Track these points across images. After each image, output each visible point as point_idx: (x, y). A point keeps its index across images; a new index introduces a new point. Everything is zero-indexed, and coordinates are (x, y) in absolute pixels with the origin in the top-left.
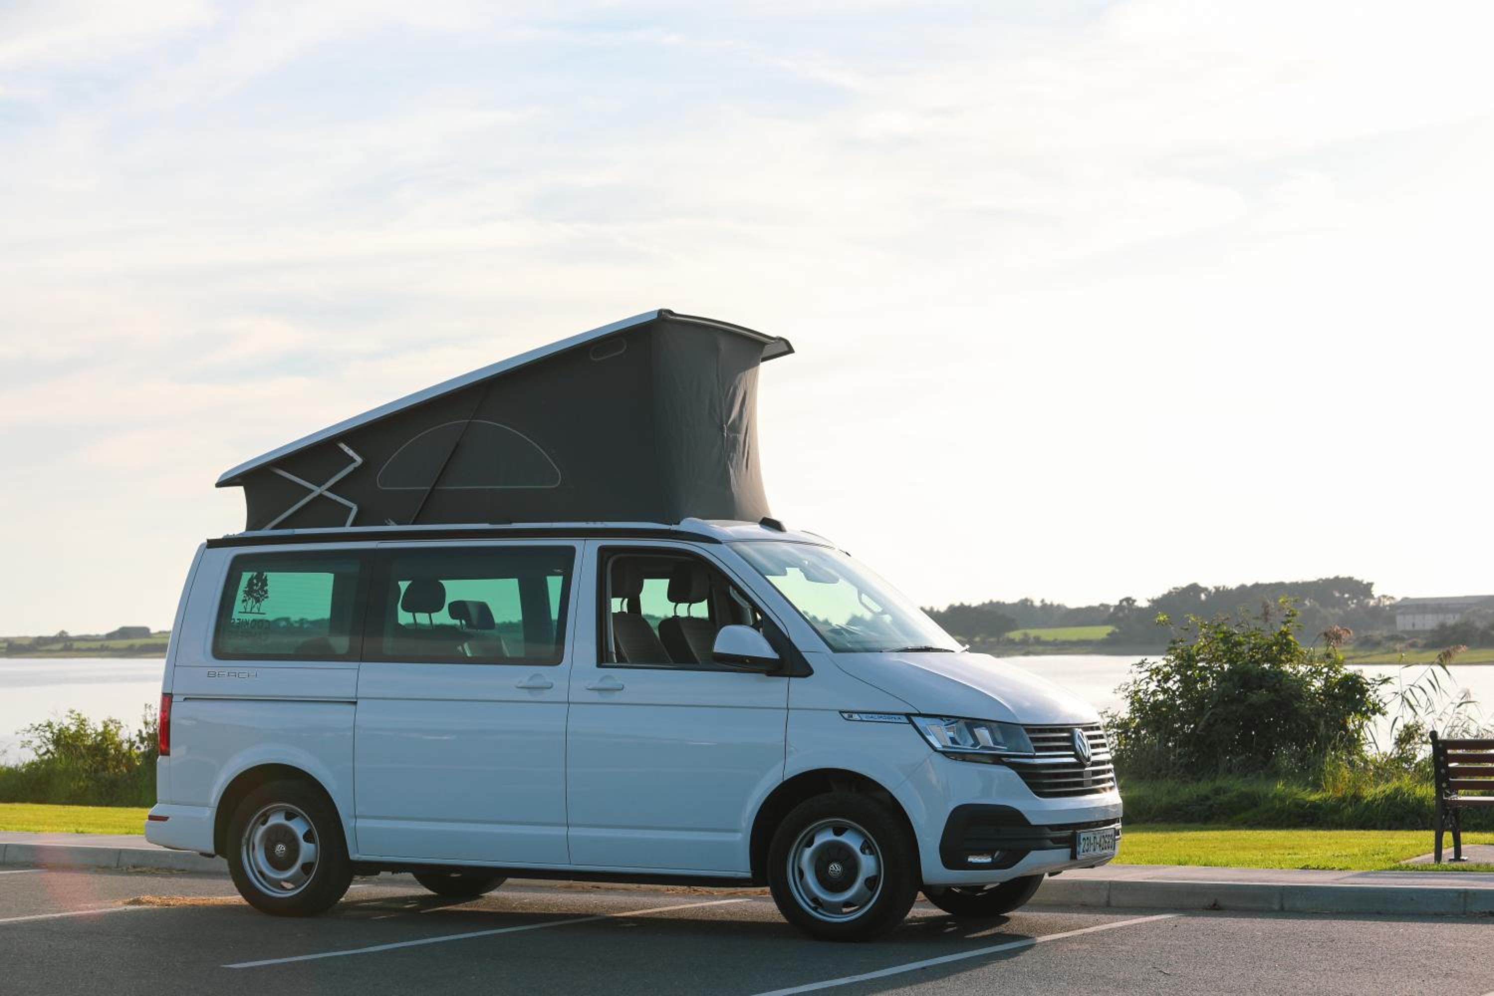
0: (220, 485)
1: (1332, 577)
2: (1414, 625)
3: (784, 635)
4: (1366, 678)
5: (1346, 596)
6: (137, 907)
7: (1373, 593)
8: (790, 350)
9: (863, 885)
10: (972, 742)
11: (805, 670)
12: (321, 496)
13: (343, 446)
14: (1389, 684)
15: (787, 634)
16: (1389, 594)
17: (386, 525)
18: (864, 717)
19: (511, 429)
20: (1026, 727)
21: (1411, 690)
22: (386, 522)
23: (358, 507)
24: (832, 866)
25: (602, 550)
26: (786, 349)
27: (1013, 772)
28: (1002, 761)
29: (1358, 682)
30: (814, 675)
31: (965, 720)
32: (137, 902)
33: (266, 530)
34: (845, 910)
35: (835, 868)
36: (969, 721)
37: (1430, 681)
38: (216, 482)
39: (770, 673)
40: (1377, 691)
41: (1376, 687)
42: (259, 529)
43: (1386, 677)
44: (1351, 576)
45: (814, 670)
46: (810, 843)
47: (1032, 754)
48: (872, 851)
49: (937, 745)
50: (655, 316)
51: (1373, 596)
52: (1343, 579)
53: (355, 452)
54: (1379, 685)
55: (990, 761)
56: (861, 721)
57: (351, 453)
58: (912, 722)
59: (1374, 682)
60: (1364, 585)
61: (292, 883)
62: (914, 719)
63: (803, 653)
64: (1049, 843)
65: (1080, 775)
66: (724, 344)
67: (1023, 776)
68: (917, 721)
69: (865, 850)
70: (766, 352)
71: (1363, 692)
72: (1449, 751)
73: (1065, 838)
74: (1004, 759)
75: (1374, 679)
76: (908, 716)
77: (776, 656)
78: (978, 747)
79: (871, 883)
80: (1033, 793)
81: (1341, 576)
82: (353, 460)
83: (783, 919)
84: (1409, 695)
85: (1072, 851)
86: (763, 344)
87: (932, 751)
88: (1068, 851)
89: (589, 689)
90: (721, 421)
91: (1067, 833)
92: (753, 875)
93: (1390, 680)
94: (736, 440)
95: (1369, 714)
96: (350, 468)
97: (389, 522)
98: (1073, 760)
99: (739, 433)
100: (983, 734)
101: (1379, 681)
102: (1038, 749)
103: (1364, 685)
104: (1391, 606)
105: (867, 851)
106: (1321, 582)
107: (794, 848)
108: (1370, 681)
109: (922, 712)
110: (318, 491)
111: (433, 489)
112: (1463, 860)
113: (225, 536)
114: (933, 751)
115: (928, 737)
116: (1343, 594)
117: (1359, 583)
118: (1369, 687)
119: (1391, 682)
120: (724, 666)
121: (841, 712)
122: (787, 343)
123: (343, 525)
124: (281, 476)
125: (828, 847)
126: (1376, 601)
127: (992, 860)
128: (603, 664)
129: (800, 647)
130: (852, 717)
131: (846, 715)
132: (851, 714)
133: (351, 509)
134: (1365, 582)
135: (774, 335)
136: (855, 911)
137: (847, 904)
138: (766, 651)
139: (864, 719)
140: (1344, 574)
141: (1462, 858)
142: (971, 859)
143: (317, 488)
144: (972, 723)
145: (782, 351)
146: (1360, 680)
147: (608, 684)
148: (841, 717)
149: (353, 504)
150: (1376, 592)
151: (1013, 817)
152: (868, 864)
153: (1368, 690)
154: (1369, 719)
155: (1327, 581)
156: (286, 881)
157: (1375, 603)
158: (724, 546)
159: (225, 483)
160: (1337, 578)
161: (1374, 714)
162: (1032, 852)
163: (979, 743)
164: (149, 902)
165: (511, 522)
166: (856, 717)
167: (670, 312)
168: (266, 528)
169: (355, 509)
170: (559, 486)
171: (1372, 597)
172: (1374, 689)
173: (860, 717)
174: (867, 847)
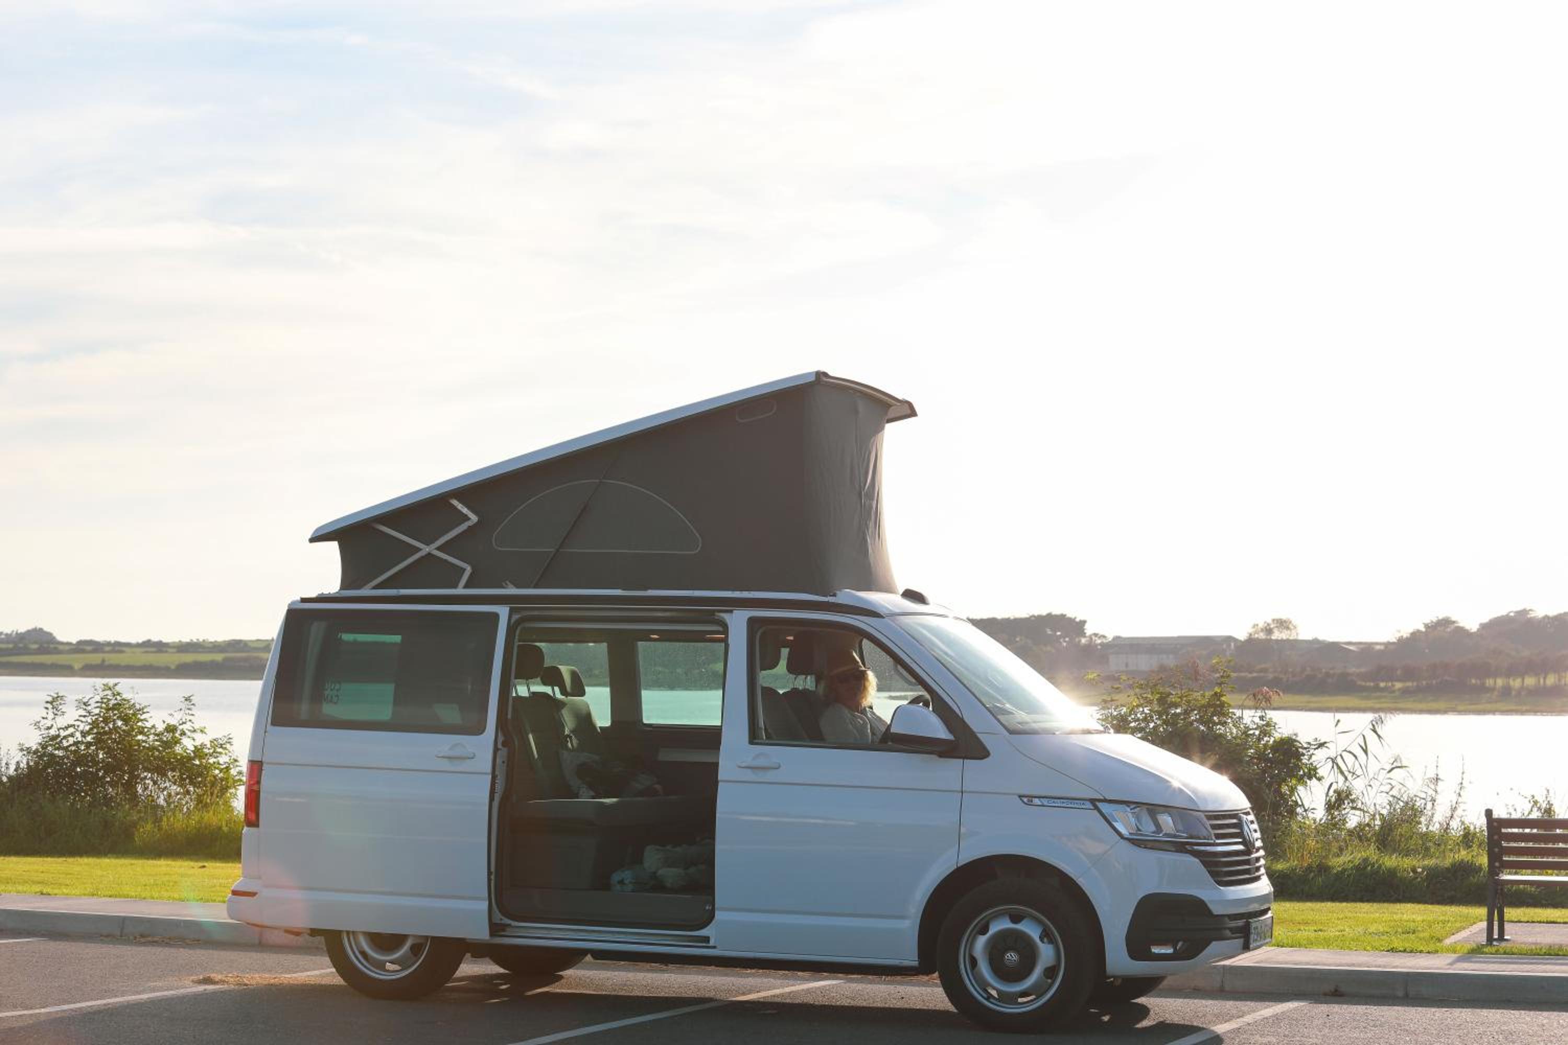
0: (312, 540)
1: (1044, 613)
2: (1127, 665)
3: (958, 716)
4: (1302, 742)
5: (1059, 633)
6: (210, 987)
7: (1086, 631)
8: (912, 413)
9: (1042, 975)
10: (1153, 828)
11: (980, 752)
12: (429, 554)
13: (455, 502)
14: (1324, 749)
15: (960, 714)
16: (1101, 633)
17: (503, 587)
18: (1045, 802)
19: (645, 491)
20: (1207, 814)
21: (1341, 755)
22: (504, 585)
23: (473, 568)
24: (1008, 954)
25: (752, 622)
26: (909, 412)
27: (1197, 860)
28: (1186, 849)
29: (1294, 746)
30: (990, 757)
31: (1147, 806)
32: (208, 981)
33: (366, 589)
34: (1020, 1000)
35: (1012, 957)
36: (1150, 807)
37: (1361, 746)
38: (309, 537)
39: (942, 755)
40: (1313, 756)
41: (1312, 751)
42: (359, 587)
43: (1322, 741)
44: (1064, 613)
45: (991, 752)
46: (984, 931)
47: (1212, 841)
48: (1051, 940)
49: (1124, 831)
50: (813, 379)
51: (1085, 633)
52: (1056, 616)
53: (468, 509)
54: (1315, 749)
55: (1173, 849)
56: (1043, 806)
57: (465, 510)
58: (1097, 808)
59: (1309, 746)
60: (1077, 623)
61: (400, 965)
62: (1099, 805)
63: (978, 735)
64: (1228, 933)
65: (1247, 862)
66: (861, 406)
67: (1205, 864)
68: (1104, 807)
69: (1043, 938)
70: (891, 413)
71: (1298, 756)
72: (1504, 830)
73: (1238, 927)
74: (1188, 847)
75: (1309, 743)
76: (1093, 801)
77: (950, 737)
78: (1161, 835)
79: (1051, 972)
80: (1214, 883)
81: (1054, 613)
82: (467, 518)
83: (951, 1007)
84: (1339, 760)
85: (1245, 941)
86: (890, 406)
87: (1118, 838)
88: (1242, 940)
89: (740, 767)
90: (860, 486)
91: (1240, 923)
92: (919, 964)
93: (1325, 745)
94: (871, 507)
95: (1306, 779)
96: (463, 527)
97: (506, 584)
98: (1241, 847)
99: (873, 499)
100: (1166, 821)
101: (1315, 745)
102: (1218, 836)
103: (1300, 750)
104: (1102, 644)
105: (1045, 940)
106: (1033, 618)
107: (967, 934)
108: (1305, 746)
109: (1107, 798)
110: (426, 549)
111: (558, 550)
112: (1507, 940)
113: (319, 595)
114: (1120, 838)
115: (1115, 824)
116: (1056, 632)
117: (1071, 621)
118: (1304, 751)
119: (1327, 747)
120: (902, 746)
121: (1020, 796)
122: (910, 405)
123: (455, 586)
124: (381, 532)
125: (1004, 935)
126: (1088, 639)
127: (1174, 951)
128: (756, 741)
129: (975, 730)
130: (1032, 801)
131: (1025, 800)
132: (1030, 799)
133: (464, 570)
134: (1078, 620)
135: (900, 397)
136: (1032, 1001)
137: (1024, 994)
138: (940, 731)
139: (1046, 803)
140: (1056, 611)
141: (1506, 937)
142: (1156, 950)
143: (426, 546)
144: (1153, 810)
145: (904, 414)
146: (1295, 743)
147: (761, 762)
148: (1021, 802)
149: (467, 565)
150: (1089, 630)
151: (1197, 907)
152: (1046, 954)
153: (1303, 755)
154: (1305, 784)
155: (1040, 618)
156: (392, 962)
157: (1087, 641)
158: (886, 620)
159: (319, 537)
160: (1049, 615)
161: (1310, 778)
162: (1214, 943)
163: (1162, 831)
164: (222, 982)
165: (646, 589)
166: (1036, 801)
167: (825, 374)
168: (366, 587)
169: (469, 569)
170: (699, 551)
171: (1083, 634)
172: (1309, 753)
173: (1041, 802)
174: (1046, 935)
